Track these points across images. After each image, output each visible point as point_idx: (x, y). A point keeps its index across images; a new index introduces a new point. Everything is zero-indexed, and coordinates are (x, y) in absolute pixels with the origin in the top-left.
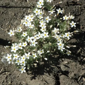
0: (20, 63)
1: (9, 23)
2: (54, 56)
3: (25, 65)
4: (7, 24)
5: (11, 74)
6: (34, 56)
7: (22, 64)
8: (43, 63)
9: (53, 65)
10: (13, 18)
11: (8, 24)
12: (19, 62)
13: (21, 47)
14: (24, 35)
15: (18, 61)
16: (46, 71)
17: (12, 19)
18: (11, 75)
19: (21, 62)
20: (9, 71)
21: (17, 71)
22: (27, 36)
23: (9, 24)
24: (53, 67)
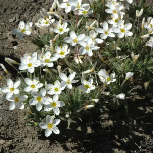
0: (44, 106)
1: (17, 17)
2: (145, 108)
3: (57, 113)
4: (11, 20)
5: (15, 147)
6: (87, 87)
7: (51, 109)
8: (111, 122)
9: (140, 129)
10: (31, 7)
11: (14, 22)
12: (41, 101)
13: (50, 62)
14: (61, 30)
15: (39, 99)
16: (119, 144)
17: (25, 10)
18: (15, 150)
19: (46, 103)
20: (9, 139)
21: (33, 138)
22: (69, 32)
23: (17, 21)
24: (141, 135)
